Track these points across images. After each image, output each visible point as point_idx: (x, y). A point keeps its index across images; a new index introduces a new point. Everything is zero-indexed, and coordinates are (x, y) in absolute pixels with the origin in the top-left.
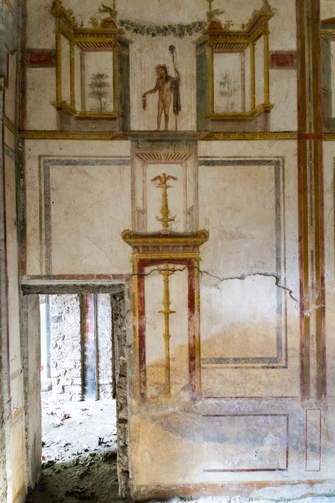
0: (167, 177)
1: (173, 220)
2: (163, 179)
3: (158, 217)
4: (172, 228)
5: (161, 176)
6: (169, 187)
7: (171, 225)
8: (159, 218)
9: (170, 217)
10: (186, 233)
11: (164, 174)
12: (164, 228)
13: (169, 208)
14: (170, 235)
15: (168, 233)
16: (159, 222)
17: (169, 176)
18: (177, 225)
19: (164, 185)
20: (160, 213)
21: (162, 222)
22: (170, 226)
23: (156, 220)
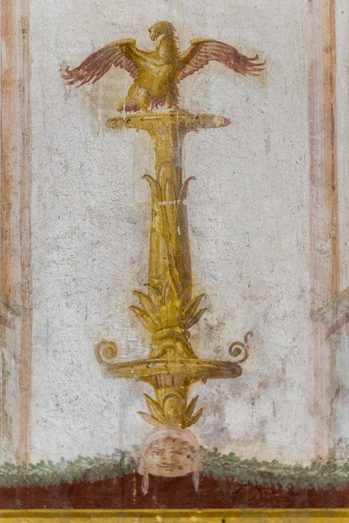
0: (184, 48)
1: (232, 370)
2: (157, 69)
3: (112, 349)
4: (221, 430)
5: (144, 42)
6: (202, 121)
7: (218, 409)
8: (123, 357)
9: (205, 351)
10: (331, 465)
11: (165, 32)
12: (162, 432)
13: (201, 282)
14: (208, 481)
15: (191, 467)
16: (119, 385)
17: (197, 46)
18: (264, 408)
19: (164, 110)
20: (127, 315)
21: (148, 388)
22: (210, 419)
23: (97, 370)
